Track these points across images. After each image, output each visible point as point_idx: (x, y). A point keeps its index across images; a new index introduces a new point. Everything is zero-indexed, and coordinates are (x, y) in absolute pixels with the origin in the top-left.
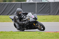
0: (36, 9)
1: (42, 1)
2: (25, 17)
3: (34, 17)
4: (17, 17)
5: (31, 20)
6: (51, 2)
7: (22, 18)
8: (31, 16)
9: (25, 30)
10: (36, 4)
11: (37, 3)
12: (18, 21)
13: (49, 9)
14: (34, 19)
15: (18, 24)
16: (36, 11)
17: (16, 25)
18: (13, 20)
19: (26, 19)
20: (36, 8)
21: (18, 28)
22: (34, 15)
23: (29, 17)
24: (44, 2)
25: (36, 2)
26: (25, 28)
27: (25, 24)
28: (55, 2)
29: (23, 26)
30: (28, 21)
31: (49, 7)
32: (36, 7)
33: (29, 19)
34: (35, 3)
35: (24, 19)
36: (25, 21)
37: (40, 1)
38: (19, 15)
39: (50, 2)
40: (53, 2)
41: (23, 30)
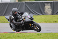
2: (21, 17)
3: (30, 17)
5: (27, 20)
7: (18, 18)
8: (27, 16)
14: (30, 19)
17: (12, 25)
21: (14, 28)
23: (25, 17)
27: (21, 25)
28: (2, 3)
29: (19, 27)
30: (24, 21)
33: (25, 19)
36: (21, 21)
41: (19, 31)
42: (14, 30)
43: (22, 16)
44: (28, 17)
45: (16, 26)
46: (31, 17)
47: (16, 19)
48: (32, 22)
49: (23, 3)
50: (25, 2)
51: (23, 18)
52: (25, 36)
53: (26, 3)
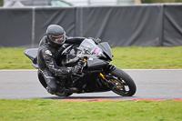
0: (33, 29)
1: (50, 5)
2: (72, 52)
3: (100, 53)
4: (48, 52)
5: (93, 60)
6: (80, 8)
7: (64, 57)
8: (91, 50)
9: (74, 95)
10: (34, 13)
11: (37, 11)
12: (51, 65)
13: (74, 28)
15: (52, 74)
16: (33, 34)
18: (35, 61)
19: (76, 59)
20: (33, 25)
22: (102, 47)
23: (86, 53)
24: (58, 6)
25: (34, 7)
26: (75, 89)
27: (74, 76)
28: (92, 9)
29: (67, 82)
30: (82, 64)
31: (74, 23)
32: (34, 21)
33: (86, 58)
34: (30, 10)
35: (71, 60)
36: (72, 65)
37: (44, 5)
38: (54, 47)
39: (75, 9)
40: (85, 9)
42: (52, 91)
43: (76, 50)
44: (97, 51)
45: (57, 78)
46: (104, 53)
47: (59, 59)
48: (107, 69)
49: (156, 7)
50: (162, 4)
51: (80, 55)
52: (161, 109)
53: (164, 6)
